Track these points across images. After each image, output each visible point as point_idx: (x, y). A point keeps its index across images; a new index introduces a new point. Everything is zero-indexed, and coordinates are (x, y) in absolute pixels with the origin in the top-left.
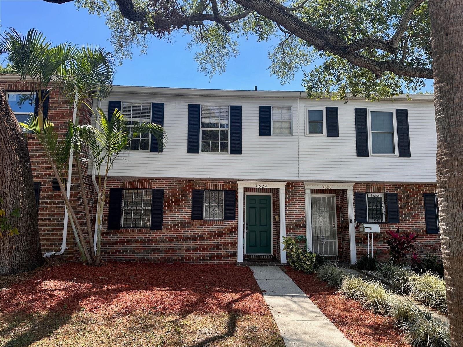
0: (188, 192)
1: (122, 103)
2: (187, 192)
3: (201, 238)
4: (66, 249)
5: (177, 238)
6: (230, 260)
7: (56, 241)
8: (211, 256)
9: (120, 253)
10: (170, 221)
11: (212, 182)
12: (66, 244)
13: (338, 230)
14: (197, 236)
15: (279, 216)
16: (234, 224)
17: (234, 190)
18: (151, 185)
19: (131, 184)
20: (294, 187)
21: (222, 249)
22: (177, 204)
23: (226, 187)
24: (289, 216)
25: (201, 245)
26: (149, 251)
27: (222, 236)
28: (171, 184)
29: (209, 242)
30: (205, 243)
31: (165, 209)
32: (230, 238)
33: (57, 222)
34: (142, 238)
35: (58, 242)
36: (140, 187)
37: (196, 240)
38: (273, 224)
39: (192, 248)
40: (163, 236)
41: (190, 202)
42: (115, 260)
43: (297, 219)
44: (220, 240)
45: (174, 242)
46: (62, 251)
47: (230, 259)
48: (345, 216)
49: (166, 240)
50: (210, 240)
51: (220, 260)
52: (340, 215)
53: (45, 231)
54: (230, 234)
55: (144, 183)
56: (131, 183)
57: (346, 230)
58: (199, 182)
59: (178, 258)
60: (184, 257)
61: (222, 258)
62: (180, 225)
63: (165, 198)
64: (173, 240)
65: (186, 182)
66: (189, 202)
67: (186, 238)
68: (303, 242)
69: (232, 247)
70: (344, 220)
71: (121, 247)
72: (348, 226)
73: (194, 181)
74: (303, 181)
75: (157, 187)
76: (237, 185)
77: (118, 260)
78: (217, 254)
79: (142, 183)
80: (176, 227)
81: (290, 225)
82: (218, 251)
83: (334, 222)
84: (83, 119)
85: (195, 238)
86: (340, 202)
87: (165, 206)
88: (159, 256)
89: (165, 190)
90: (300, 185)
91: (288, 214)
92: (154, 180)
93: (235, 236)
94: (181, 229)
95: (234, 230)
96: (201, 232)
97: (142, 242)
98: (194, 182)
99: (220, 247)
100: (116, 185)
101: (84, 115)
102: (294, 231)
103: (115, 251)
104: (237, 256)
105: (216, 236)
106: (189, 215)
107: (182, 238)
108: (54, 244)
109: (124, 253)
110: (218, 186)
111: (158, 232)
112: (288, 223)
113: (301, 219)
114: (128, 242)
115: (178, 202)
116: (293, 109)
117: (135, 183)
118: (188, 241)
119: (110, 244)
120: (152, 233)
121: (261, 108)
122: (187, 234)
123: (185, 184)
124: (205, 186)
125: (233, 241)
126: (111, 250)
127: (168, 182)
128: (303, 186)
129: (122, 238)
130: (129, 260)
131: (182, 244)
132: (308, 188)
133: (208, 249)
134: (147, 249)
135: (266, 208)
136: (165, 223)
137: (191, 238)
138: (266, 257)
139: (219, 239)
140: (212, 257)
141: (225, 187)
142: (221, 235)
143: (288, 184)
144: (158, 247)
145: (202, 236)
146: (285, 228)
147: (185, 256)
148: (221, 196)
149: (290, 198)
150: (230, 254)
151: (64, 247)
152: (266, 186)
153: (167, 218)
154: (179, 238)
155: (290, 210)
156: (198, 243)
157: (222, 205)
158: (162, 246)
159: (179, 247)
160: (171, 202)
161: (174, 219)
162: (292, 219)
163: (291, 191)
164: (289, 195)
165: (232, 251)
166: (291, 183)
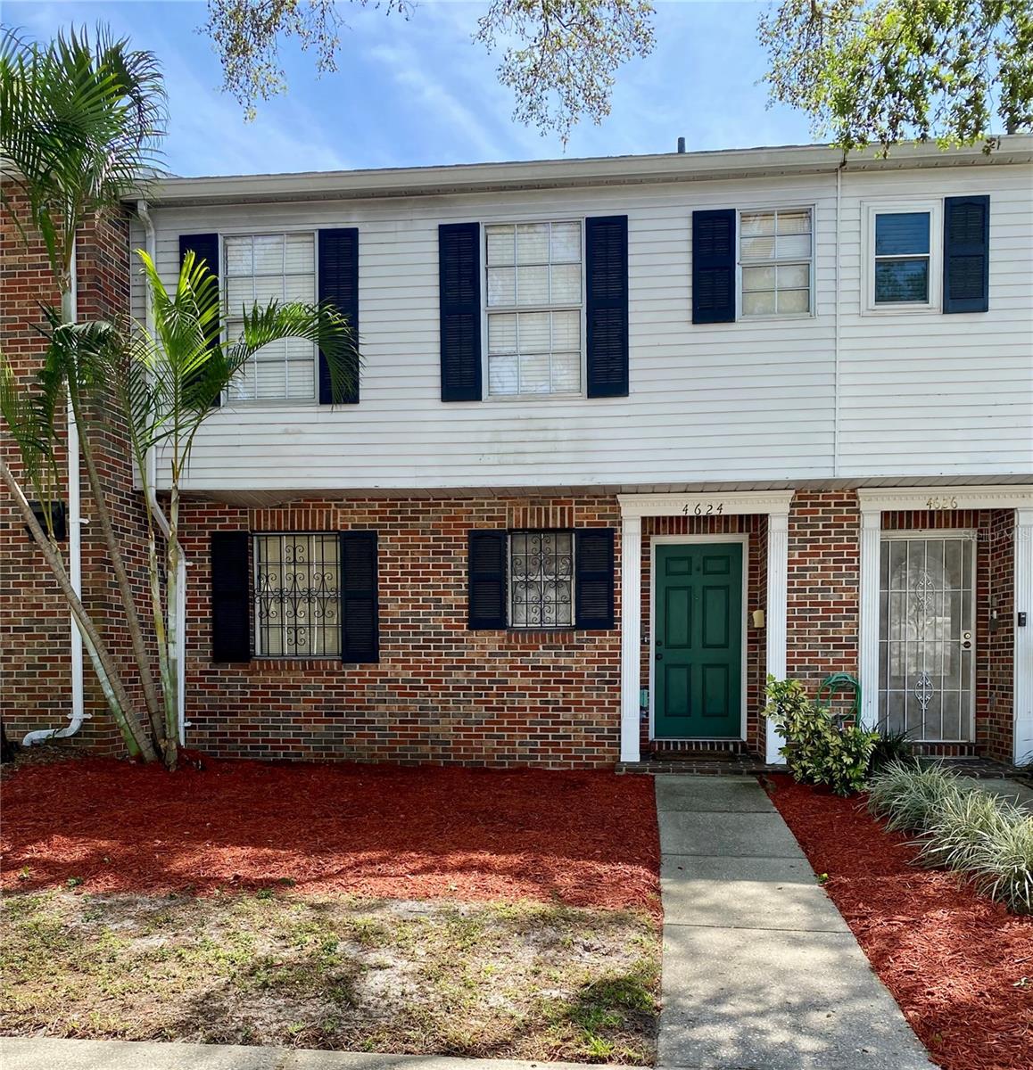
0: (456, 539)
1: (220, 240)
2: (450, 539)
3: (503, 688)
4: (85, 720)
5: (426, 688)
6: (596, 758)
7: (54, 696)
8: (536, 744)
9: (258, 735)
10: (401, 634)
11: (532, 503)
12: (85, 705)
13: (978, 654)
14: (490, 682)
15: (765, 613)
16: (608, 640)
17: (608, 526)
18: (335, 519)
19: (273, 518)
20: (821, 509)
21: (569, 723)
22: (421, 580)
23: (583, 518)
24: (800, 611)
25: (503, 709)
26: (341, 728)
27: (571, 682)
28: (400, 512)
29: (529, 702)
30: (516, 705)
31: (385, 595)
32: (598, 689)
33: (51, 637)
34: (320, 688)
35: (59, 697)
36: (299, 525)
37: (486, 695)
38: (749, 641)
39: (473, 718)
40: (381, 681)
41: (463, 571)
42: (243, 754)
43: (829, 618)
44: (564, 695)
45: (418, 702)
46: (75, 726)
47: (596, 754)
48: (1002, 603)
49: (392, 694)
50: (531, 696)
51: (565, 758)
52: (989, 601)
53: (19, 667)
54: (597, 675)
55: (313, 513)
56: (272, 512)
57: (1006, 653)
58: (489, 504)
59: (433, 749)
60: (452, 746)
61: (570, 751)
62: (435, 648)
63: (382, 560)
64: (416, 695)
65: (446, 505)
66: (460, 573)
67: (454, 688)
68: (846, 697)
69: (603, 717)
70: (1000, 618)
71: (257, 714)
72: (1012, 638)
73: (474, 500)
74: (852, 486)
75: (353, 526)
76: (620, 511)
77: (253, 754)
78: (554, 737)
79: (307, 512)
80: (420, 654)
81: (804, 640)
82: (558, 730)
83: (967, 627)
84: (99, 303)
85: (483, 689)
86: (990, 555)
87: (382, 587)
88: (375, 742)
89: (382, 533)
90: (845, 500)
91: (798, 604)
92: (345, 502)
93: (614, 682)
94: (436, 661)
95: (610, 661)
96: (502, 668)
97: (320, 701)
98: (474, 505)
99: (563, 716)
100: (227, 523)
101: (101, 289)
102: (816, 661)
103: (242, 727)
104: (619, 745)
105: (549, 682)
106: (461, 614)
107: (441, 688)
108: (50, 705)
109: (267, 735)
110: (555, 514)
111: (368, 669)
112: (797, 632)
113: (844, 618)
114: (278, 701)
115: (424, 573)
116: (818, 215)
117: (286, 512)
118: (462, 698)
119: (225, 707)
120: (349, 674)
121: (699, 218)
122: (458, 675)
123: (442, 511)
124: (511, 515)
125: (607, 696)
126: (228, 726)
127: (388, 506)
128: (854, 504)
129: (260, 690)
130: (285, 754)
131: (444, 708)
132: (871, 508)
133: (525, 723)
134: (337, 721)
135: (726, 588)
136: (388, 641)
137: (470, 688)
138: (719, 748)
139: (561, 691)
140: (539, 747)
141: (577, 517)
142: (568, 679)
143: (800, 497)
144: (369, 715)
145: (506, 682)
146: (785, 651)
147: (455, 743)
148: (566, 548)
149: (805, 548)
150: (597, 737)
151: (78, 714)
152: (720, 509)
153: (390, 627)
154: (433, 688)
155: (804, 590)
156: (494, 705)
157: (568, 578)
158: (384, 713)
159: (435, 715)
160: (403, 574)
161: (413, 627)
162: (811, 618)
163: (809, 522)
164: (802, 535)
165: (603, 730)
166: (809, 493)
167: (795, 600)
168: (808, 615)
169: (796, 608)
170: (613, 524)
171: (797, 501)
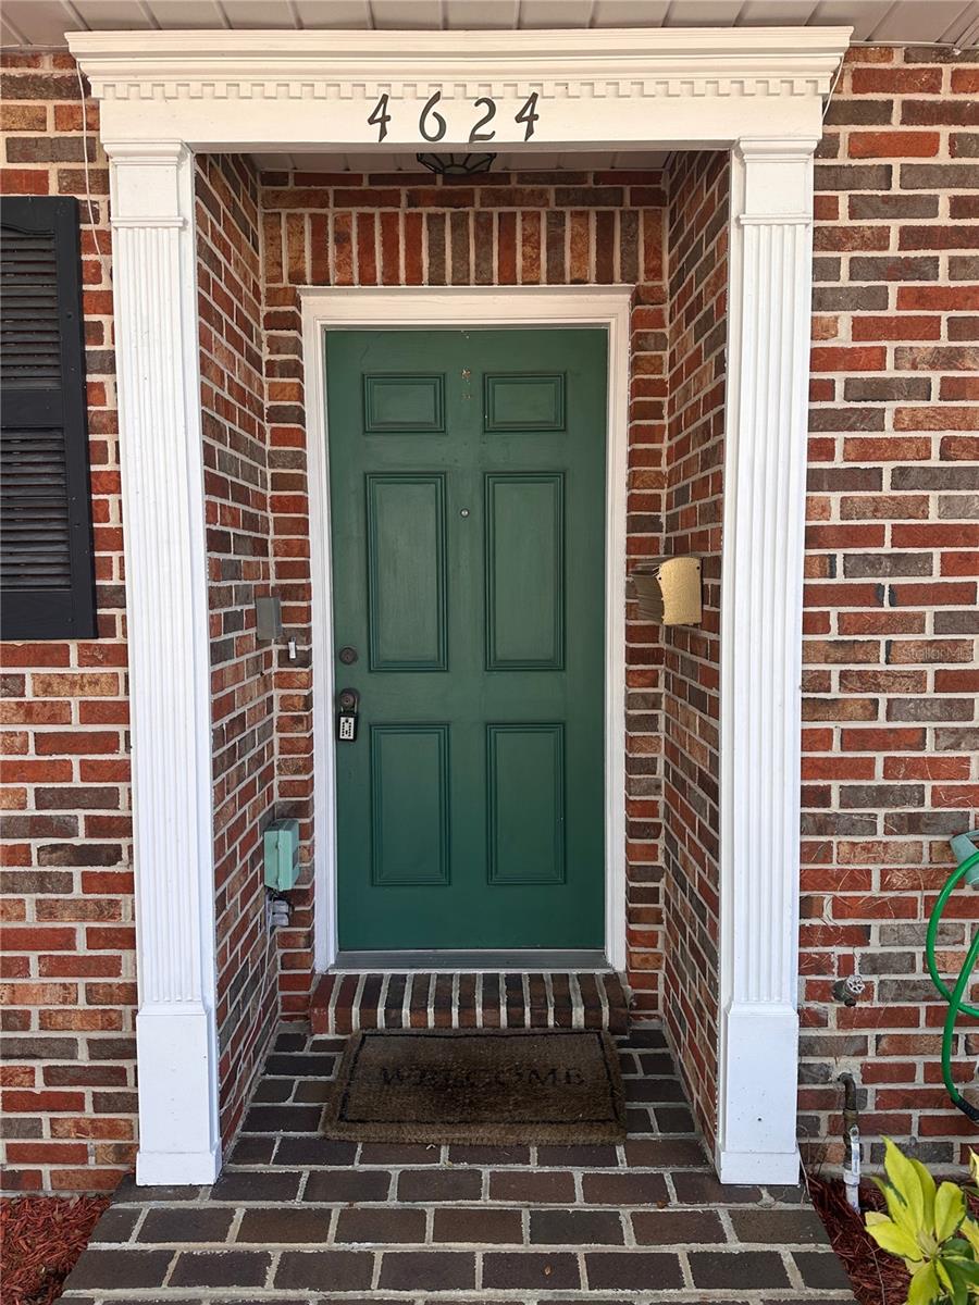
6: (47, 1154)
15: (713, 565)
16: (75, 684)
20: (945, 131)
24: (854, 566)
32: (42, 882)
43: (969, 594)
54: (38, 827)
69: (68, 994)
81: (869, 681)
91: (849, 536)
93: (107, 856)
95: (89, 770)
102: (916, 768)
112: (843, 651)
125: (81, 910)
135: (558, 477)
143: (862, 81)
146: (795, 726)
149: (877, 298)
150: (51, 1075)
152: (527, 117)
155: (873, 479)
162: (897, 596)
163: (896, 190)
164: (865, 246)
165: (69, 1048)
166: (897, 62)
167: (835, 520)
168: (886, 582)
169: (840, 553)
170: (73, 180)
171: (848, 95)
